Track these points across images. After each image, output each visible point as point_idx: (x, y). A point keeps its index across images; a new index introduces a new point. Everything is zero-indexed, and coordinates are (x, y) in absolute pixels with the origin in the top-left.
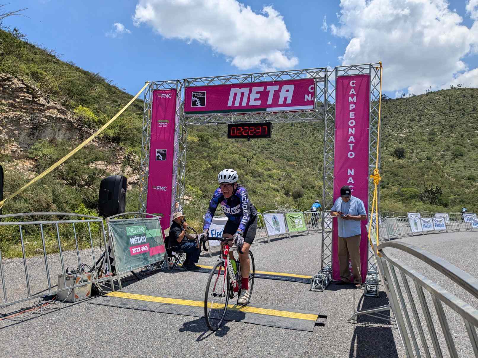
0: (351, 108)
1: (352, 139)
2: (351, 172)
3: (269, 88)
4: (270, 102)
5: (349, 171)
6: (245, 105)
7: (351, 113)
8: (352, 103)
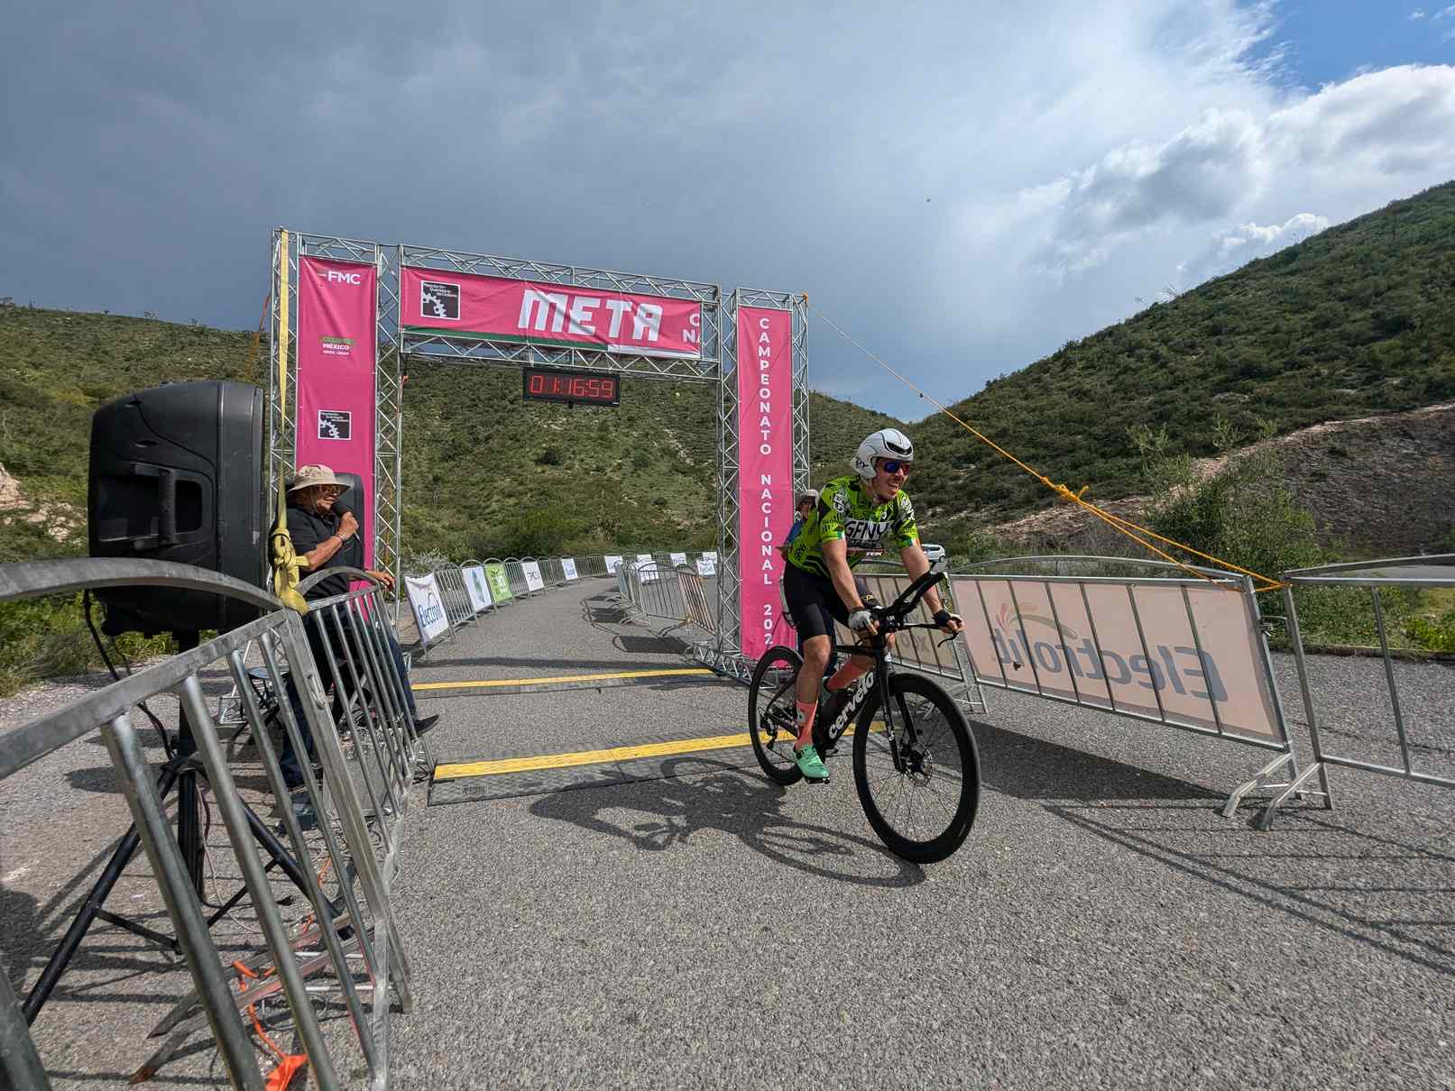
0: (762, 367)
1: (765, 421)
2: (766, 480)
3: (610, 304)
4: (613, 333)
5: (763, 477)
6: (560, 330)
7: (763, 376)
8: (764, 358)
